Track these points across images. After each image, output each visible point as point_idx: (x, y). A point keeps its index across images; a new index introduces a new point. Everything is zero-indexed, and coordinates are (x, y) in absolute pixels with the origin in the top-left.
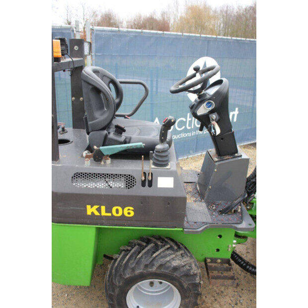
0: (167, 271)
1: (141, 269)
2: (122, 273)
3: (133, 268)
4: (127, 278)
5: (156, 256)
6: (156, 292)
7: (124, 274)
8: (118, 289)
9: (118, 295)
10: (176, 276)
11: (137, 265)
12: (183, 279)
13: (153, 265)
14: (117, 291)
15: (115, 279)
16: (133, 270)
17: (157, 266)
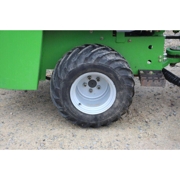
0: (103, 63)
1: (82, 62)
2: (66, 67)
3: (75, 61)
4: (71, 71)
5: (94, 52)
6: (95, 99)
7: (68, 68)
8: (63, 83)
9: (63, 89)
10: (111, 68)
11: (78, 60)
12: (117, 71)
13: (92, 59)
14: (62, 85)
15: (60, 75)
16: (75, 63)
17: (95, 59)
